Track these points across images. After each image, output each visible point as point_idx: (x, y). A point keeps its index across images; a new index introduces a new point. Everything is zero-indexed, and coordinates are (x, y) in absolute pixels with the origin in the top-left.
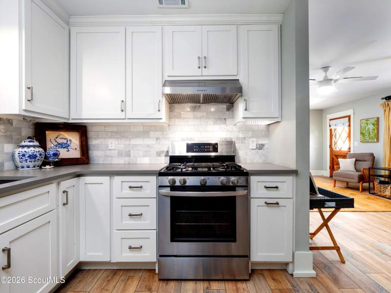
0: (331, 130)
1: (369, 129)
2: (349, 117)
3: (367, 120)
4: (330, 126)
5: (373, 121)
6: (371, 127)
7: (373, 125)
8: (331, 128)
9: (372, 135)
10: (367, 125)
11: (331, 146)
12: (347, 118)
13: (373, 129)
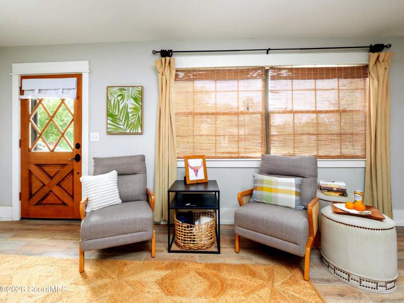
0: (24, 103)
1: (126, 107)
2: (79, 77)
3: (122, 88)
4: (22, 92)
5: (135, 92)
6: (131, 103)
7: (135, 99)
8: (24, 97)
9: (133, 120)
10: (123, 98)
11: (23, 143)
12: (75, 79)
13: (135, 109)
